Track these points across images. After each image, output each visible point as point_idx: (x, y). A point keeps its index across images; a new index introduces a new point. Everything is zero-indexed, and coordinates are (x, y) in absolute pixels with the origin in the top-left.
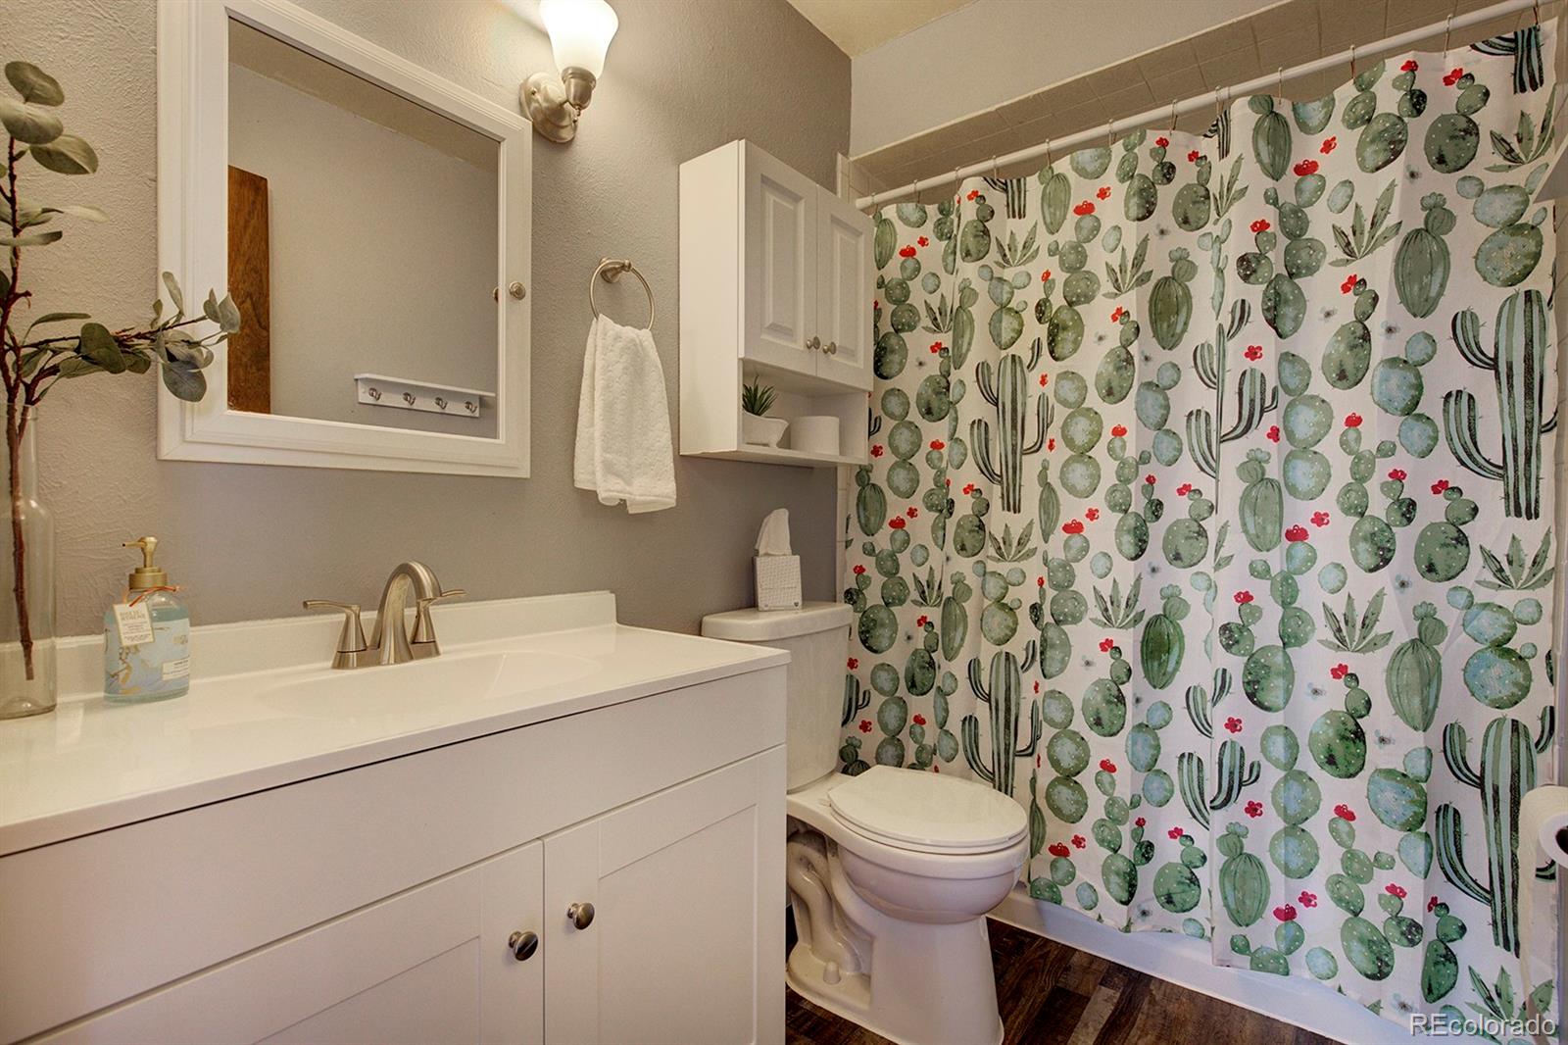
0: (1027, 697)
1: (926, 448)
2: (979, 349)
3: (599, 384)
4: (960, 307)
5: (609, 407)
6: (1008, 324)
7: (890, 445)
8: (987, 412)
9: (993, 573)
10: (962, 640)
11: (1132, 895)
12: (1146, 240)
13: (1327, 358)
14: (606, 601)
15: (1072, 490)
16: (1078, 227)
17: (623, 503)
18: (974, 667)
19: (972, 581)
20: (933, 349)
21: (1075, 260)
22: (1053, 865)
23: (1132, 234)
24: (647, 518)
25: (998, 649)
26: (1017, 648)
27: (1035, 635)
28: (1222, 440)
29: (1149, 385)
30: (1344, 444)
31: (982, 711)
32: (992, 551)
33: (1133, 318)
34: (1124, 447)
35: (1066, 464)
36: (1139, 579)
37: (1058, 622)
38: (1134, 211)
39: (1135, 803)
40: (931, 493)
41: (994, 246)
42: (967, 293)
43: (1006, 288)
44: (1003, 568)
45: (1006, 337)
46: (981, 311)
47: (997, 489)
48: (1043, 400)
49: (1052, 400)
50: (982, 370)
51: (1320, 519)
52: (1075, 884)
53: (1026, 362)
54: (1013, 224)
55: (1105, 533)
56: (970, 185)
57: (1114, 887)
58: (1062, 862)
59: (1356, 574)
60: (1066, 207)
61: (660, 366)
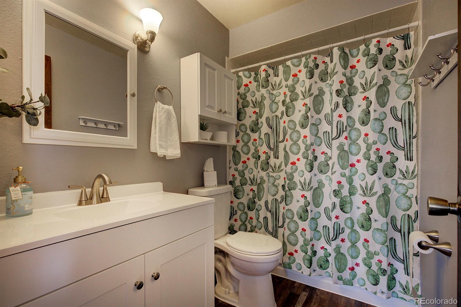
0: (282, 210)
1: (252, 140)
2: (267, 113)
3: (158, 122)
4: (261, 101)
5: (161, 129)
6: (274, 106)
7: (242, 140)
8: (269, 131)
9: (271, 176)
10: (263, 195)
11: (311, 265)
12: (311, 84)
13: (359, 118)
14: (160, 185)
15: (293, 153)
16: (293, 80)
17: (165, 156)
18: (266, 203)
19: (265, 178)
20: (254, 113)
21: (292, 90)
22: (289, 258)
23: (308, 82)
24: (172, 161)
25: (273, 197)
26: (278, 197)
27: (283, 193)
28: (333, 139)
29: (313, 124)
30: (364, 141)
31: (269, 215)
32: (271, 170)
33: (308, 105)
34: (307, 141)
35: (291, 146)
36: (311, 178)
37: (289, 190)
38: (308, 76)
39: (311, 240)
40: (253, 153)
41: (270, 84)
42: (263, 97)
43: (274, 96)
44: (274, 175)
45: (274, 110)
46: (267, 102)
47: (272, 152)
48: (284, 128)
49: (287, 128)
50: (267, 119)
51: (358, 161)
52: (295, 263)
53: (280, 117)
54: (275, 78)
55: (302, 165)
56: (263, 67)
57: (306, 264)
58: (292, 257)
59: (368, 176)
60: (290, 75)
61: (176, 117)
